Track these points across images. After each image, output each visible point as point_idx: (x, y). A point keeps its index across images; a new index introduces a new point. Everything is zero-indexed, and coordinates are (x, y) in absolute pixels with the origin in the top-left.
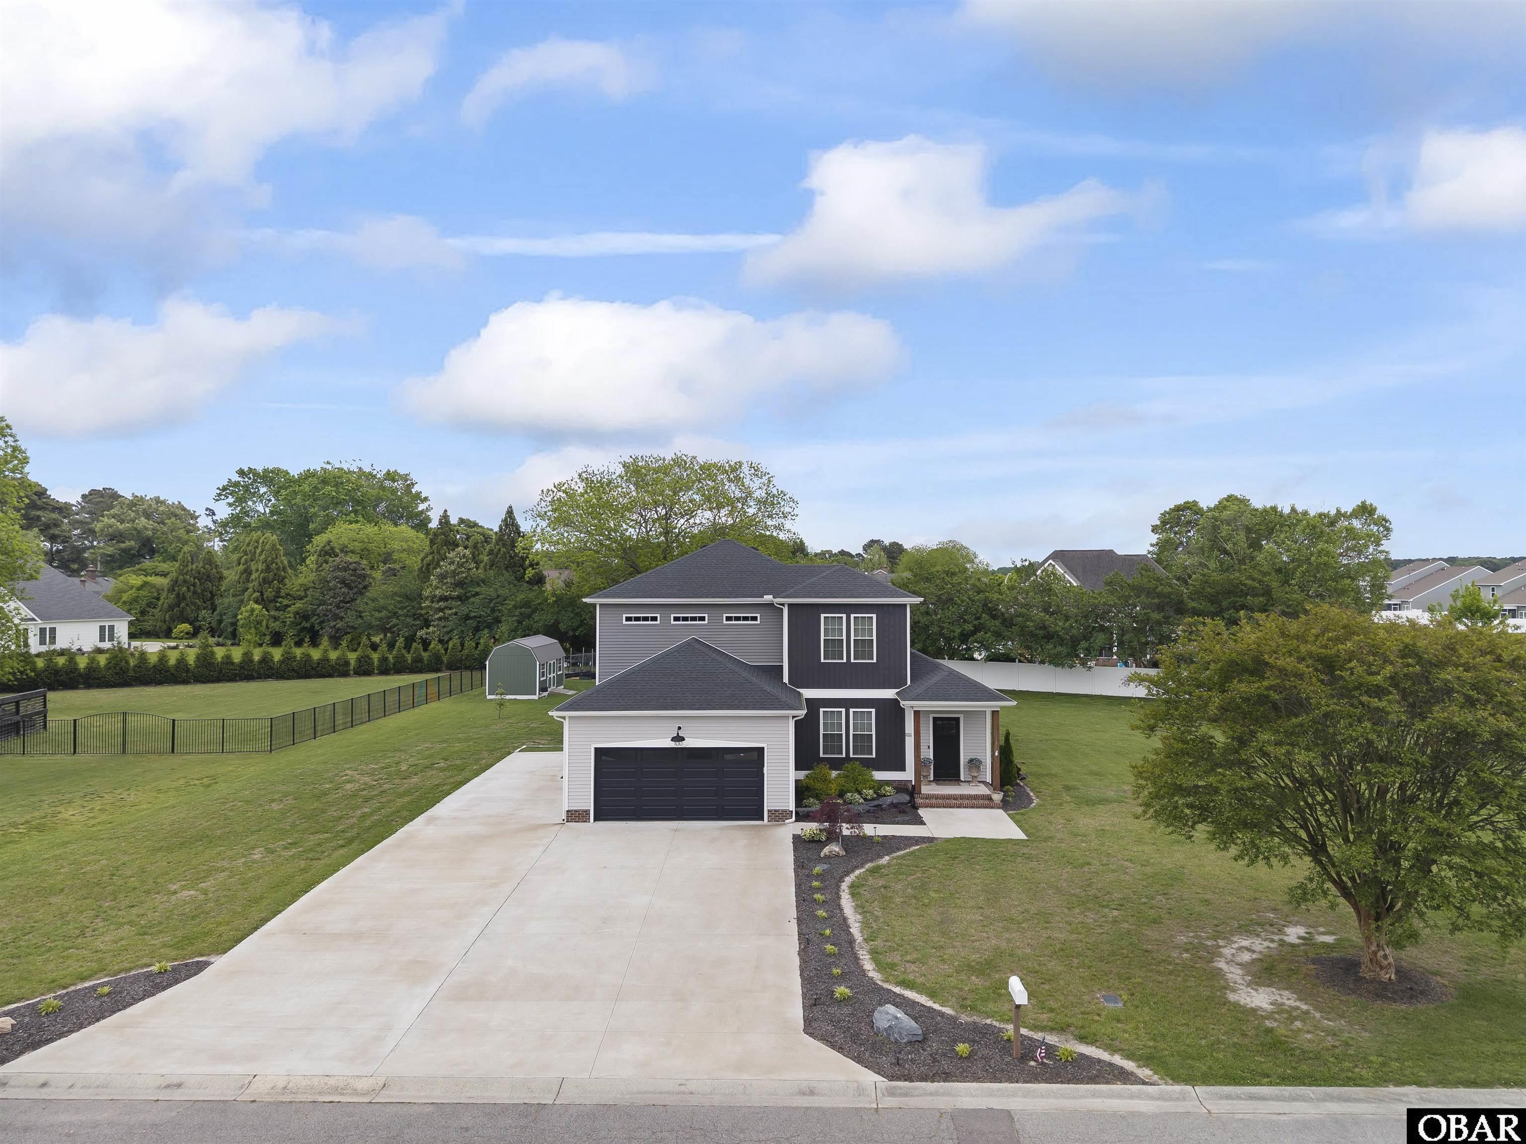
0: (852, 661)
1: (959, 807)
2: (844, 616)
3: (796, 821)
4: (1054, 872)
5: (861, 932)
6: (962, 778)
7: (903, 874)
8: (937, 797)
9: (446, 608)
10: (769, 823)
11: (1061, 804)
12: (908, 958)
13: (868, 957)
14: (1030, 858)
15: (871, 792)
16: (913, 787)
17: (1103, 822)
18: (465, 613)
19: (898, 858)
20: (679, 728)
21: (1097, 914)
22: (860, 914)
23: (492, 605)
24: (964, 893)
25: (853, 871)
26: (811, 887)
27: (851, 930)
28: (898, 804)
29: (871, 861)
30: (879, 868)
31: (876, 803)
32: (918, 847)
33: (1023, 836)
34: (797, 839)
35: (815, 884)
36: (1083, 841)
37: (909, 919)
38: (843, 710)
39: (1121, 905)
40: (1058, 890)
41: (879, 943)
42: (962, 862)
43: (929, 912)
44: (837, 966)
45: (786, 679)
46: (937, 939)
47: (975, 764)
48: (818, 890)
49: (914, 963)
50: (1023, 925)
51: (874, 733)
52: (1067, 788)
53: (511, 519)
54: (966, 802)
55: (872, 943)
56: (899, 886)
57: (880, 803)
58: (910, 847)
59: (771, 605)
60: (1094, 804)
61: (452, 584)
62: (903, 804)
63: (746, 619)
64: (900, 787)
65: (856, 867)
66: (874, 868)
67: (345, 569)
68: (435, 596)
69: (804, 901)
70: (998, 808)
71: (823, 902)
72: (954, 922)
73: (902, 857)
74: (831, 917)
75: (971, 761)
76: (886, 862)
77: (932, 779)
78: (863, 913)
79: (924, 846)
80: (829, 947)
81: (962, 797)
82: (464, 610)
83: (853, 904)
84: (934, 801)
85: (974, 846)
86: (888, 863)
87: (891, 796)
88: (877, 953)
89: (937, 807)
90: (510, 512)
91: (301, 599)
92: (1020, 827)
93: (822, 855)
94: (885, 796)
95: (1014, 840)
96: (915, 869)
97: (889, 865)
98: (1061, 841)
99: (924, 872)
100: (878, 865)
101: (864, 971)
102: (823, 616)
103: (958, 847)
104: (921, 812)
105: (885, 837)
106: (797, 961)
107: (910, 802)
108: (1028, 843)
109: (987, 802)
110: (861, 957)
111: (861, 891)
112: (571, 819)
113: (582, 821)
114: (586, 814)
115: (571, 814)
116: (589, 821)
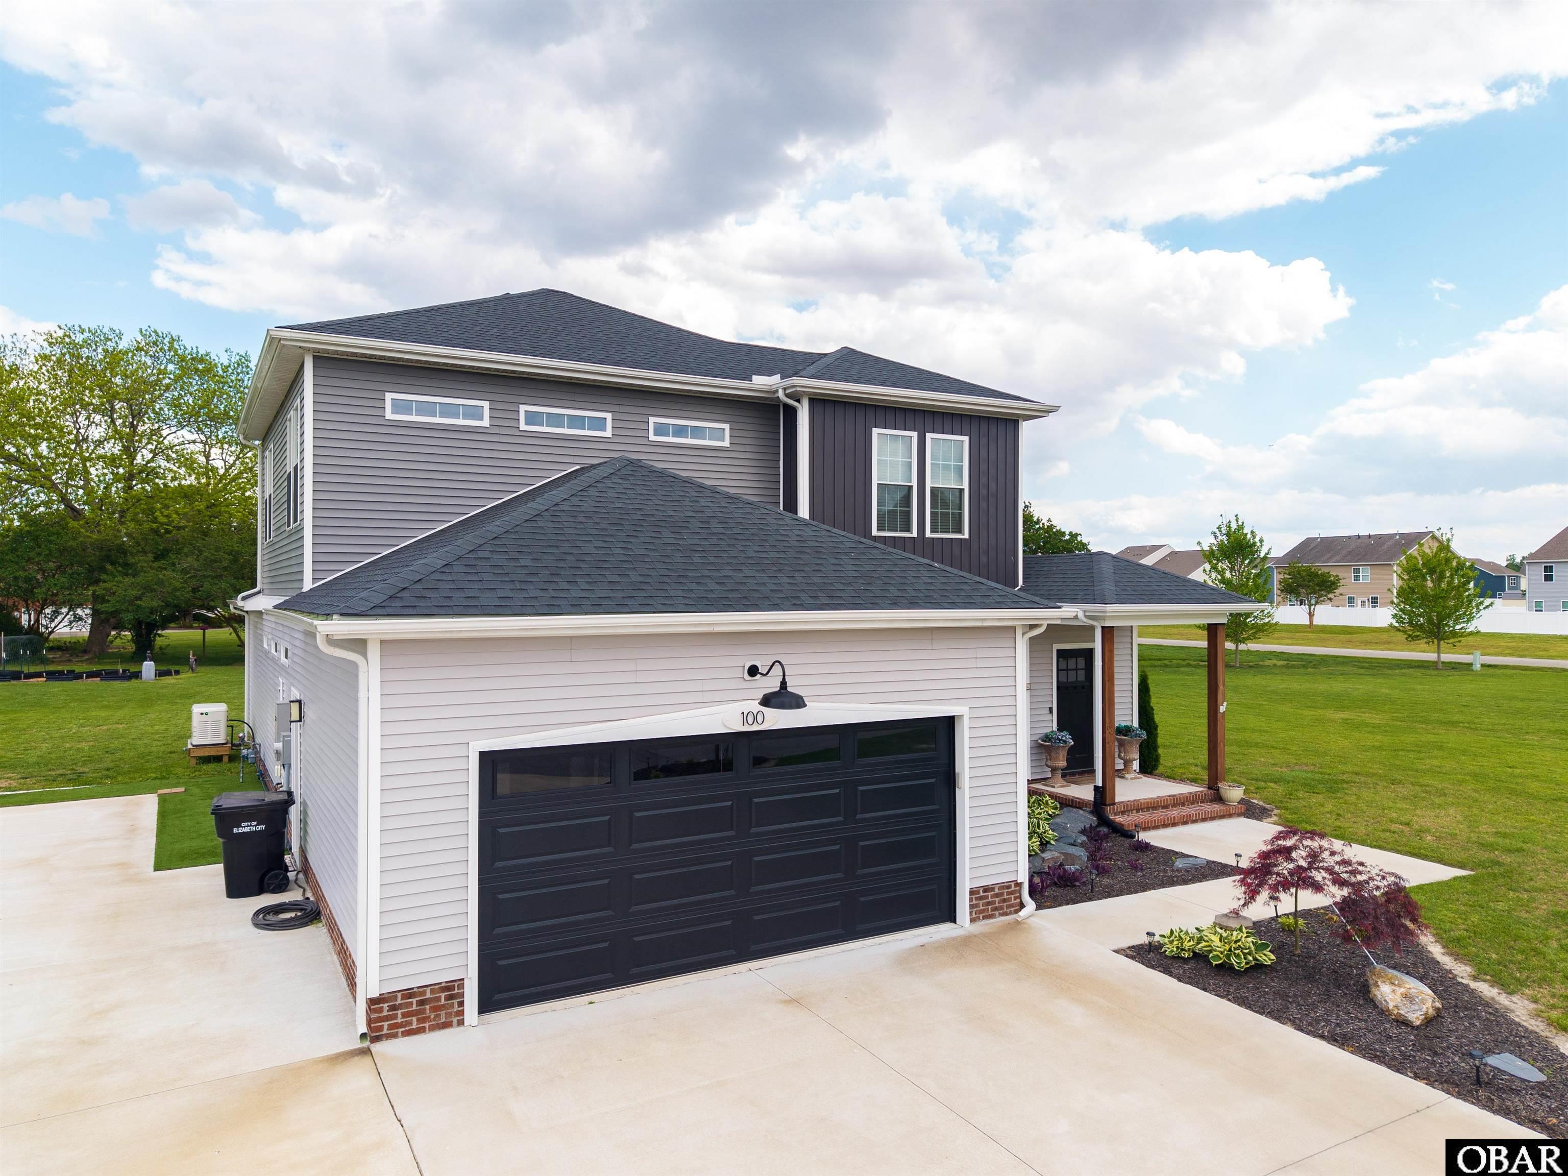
0: (928, 534)
1: (1185, 821)
2: (915, 434)
10: (978, 926)
47: (1128, 736)
54: (1187, 810)
59: (752, 406)
63: (698, 433)
75: (1121, 731)
94: (1050, 816)
102: (875, 432)
104: (1153, 842)
109: (1216, 807)
112: (391, 1027)
113: (433, 1028)
114: (450, 998)
115: (393, 1008)
116: (461, 1023)
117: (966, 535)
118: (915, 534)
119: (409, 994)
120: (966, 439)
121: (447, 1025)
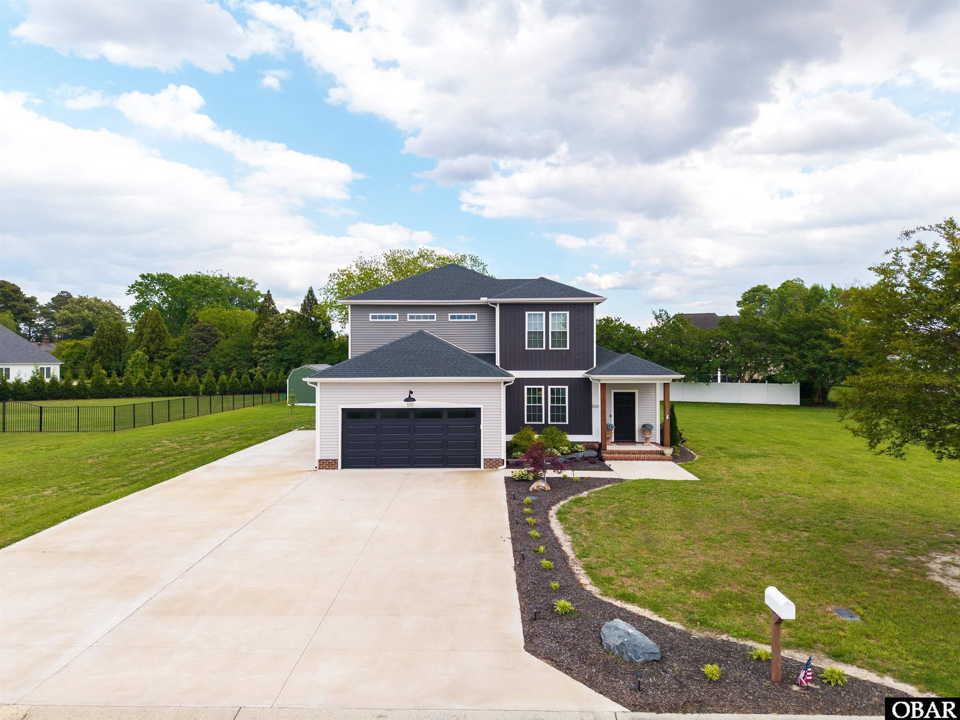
0: (550, 348)
1: (638, 459)
2: (544, 313)
3: (507, 468)
4: (734, 502)
5: (573, 550)
6: (637, 440)
7: (602, 503)
8: (619, 452)
9: (267, 354)
10: (485, 470)
11: (719, 458)
12: (623, 573)
13: (583, 572)
14: (709, 493)
15: (566, 448)
16: (600, 445)
17: (758, 469)
18: (280, 357)
19: (595, 492)
20: (411, 392)
21: (789, 535)
22: (569, 535)
23: (298, 351)
24: (660, 518)
25: (558, 502)
26: (522, 513)
27: (563, 548)
28: (590, 457)
29: (573, 494)
30: (581, 499)
31: (571, 456)
32: (611, 485)
33: (696, 479)
34: (508, 481)
35: (526, 510)
36: (748, 481)
37: (616, 539)
38: (543, 387)
39: (807, 527)
40: (744, 516)
41: (592, 559)
42: (652, 495)
43: (634, 533)
44: (553, 580)
45: (498, 363)
46: (646, 556)
47: (647, 428)
48: (529, 515)
49: (629, 577)
50: (724, 544)
51: (567, 404)
52: (720, 449)
53: (311, 295)
54: (642, 456)
55: (585, 559)
56: (601, 513)
57: (574, 456)
58: (604, 485)
59: (485, 307)
60: (745, 458)
61: (272, 338)
62: (592, 457)
63: (466, 317)
64: (589, 446)
65: (561, 499)
66: (576, 499)
67: (202, 330)
68: (261, 346)
69: (517, 524)
70: (669, 460)
71: (535, 524)
72: (658, 542)
73: (600, 492)
74: (543, 537)
75: (644, 426)
76: (585, 496)
77: (613, 440)
78: (573, 534)
79: (616, 484)
80: (545, 562)
81: (640, 452)
82: (280, 355)
83: (562, 527)
84: (617, 455)
85: (658, 484)
86: (588, 496)
87: (583, 452)
88: (591, 568)
89: (620, 460)
90: (311, 292)
91: (175, 351)
92: (692, 472)
93: (531, 489)
94: (577, 452)
95: (690, 481)
96: (613, 500)
97: (589, 498)
98: (729, 481)
99: (620, 502)
100: (579, 498)
101: (581, 584)
102: (527, 313)
103: (645, 485)
104: (607, 463)
105: (582, 478)
106: (513, 576)
107: (598, 456)
108: (702, 483)
109: (659, 456)
110: (576, 572)
111: (568, 516)
112: (323, 467)
113: (331, 469)
114: (335, 463)
115: (323, 463)
116: (337, 469)
117: (568, 348)
118: (544, 348)
119: (326, 460)
120: (568, 313)
121: (334, 469)
